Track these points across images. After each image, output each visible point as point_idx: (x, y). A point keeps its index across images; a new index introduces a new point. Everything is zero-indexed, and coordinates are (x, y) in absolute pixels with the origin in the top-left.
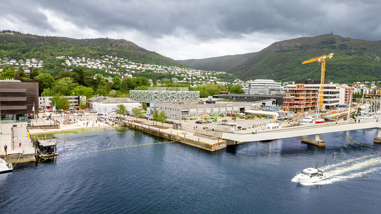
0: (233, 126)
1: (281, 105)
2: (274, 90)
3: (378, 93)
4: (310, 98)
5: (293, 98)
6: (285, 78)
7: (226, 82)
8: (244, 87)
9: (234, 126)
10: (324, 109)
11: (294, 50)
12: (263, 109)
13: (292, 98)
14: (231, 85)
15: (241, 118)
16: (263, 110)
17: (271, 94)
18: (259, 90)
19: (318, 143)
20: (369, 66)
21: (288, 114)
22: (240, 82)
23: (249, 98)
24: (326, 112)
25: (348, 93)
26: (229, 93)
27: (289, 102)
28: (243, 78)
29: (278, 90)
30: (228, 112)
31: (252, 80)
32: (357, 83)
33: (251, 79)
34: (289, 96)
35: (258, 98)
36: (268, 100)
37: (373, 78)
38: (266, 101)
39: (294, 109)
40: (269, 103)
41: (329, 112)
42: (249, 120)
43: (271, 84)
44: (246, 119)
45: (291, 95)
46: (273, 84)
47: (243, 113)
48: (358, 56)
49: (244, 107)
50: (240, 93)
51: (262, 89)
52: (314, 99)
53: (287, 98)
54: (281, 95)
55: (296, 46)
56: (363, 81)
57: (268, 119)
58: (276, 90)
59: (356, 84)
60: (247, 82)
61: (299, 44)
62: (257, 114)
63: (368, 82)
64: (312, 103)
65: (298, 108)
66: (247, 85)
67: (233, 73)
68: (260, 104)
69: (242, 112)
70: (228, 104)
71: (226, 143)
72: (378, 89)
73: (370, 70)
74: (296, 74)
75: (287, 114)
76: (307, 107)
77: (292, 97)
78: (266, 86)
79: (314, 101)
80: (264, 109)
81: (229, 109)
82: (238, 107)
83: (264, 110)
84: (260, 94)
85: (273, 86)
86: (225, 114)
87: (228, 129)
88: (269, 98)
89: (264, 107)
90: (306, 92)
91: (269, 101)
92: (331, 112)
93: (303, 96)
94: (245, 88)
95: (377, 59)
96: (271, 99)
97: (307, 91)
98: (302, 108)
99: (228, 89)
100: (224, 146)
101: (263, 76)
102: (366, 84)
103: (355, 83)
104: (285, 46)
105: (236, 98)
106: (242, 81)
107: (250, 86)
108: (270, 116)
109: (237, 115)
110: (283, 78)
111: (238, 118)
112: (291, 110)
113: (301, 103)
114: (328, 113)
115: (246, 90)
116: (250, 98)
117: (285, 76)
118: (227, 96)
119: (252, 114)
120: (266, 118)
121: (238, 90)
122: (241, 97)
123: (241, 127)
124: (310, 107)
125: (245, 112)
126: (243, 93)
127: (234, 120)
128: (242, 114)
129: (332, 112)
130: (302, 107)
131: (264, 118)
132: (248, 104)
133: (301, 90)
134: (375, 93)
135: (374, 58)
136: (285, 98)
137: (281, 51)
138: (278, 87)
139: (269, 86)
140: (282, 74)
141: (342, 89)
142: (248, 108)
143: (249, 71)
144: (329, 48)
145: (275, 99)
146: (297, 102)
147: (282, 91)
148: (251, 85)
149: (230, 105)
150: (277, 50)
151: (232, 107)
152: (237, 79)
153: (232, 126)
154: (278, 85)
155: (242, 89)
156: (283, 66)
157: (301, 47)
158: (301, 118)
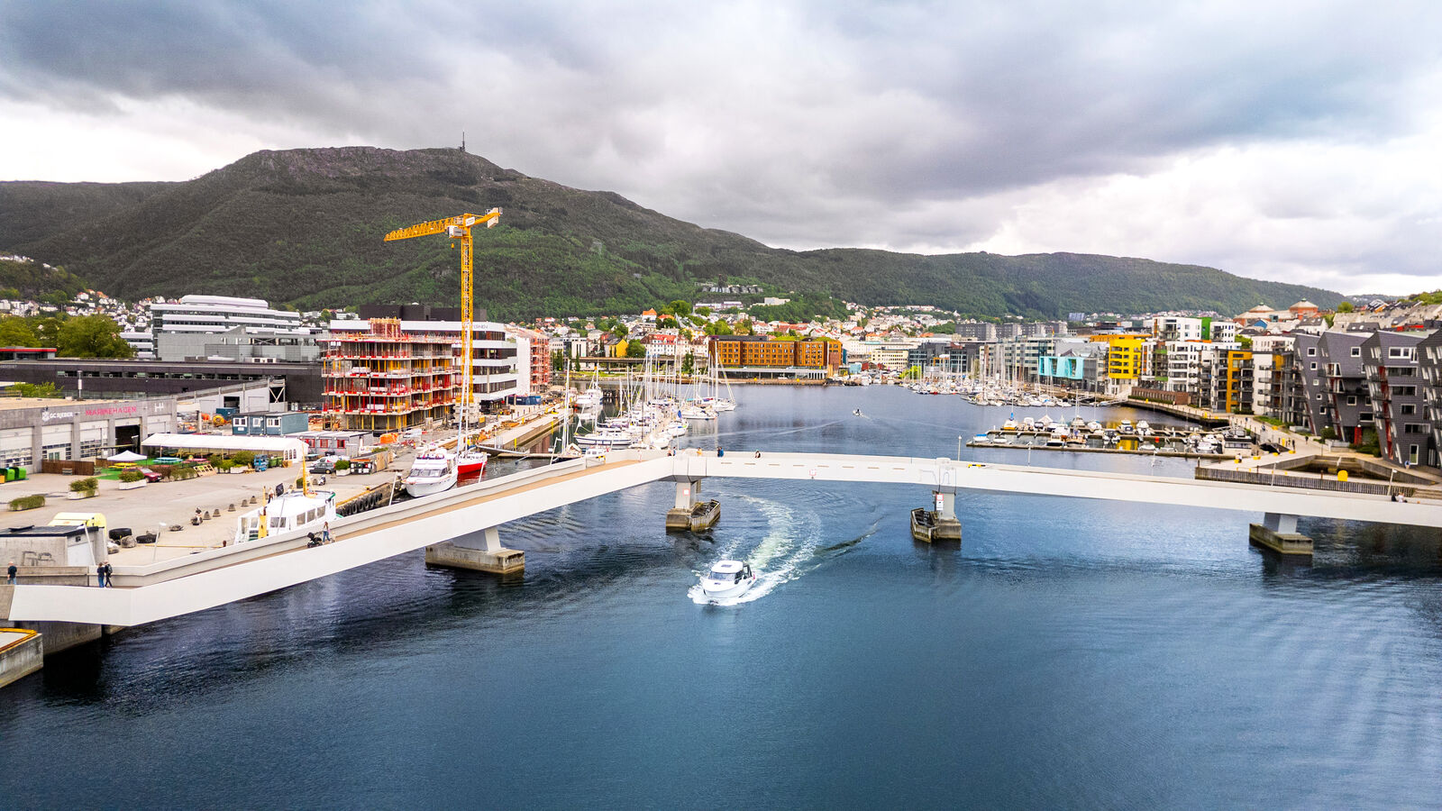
0: (82, 537)
1: (309, 405)
2: (273, 342)
3: (611, 356)
4: (427, 375)
5: (361, 374)
6: (309, 297)
7: (30, 304)
8: (128, 326)
9: (87, 537)
10: (476, 415)
11: (337, 190)
12: (235, 425)
13: (358, 375)
14: (61, 315)
15: (126, 479)
16: (235, 432)
17: (262, 360)
18: (203, 340)
19: (496, 562)
20: (578, 269)
21: (346, 443)
22: (104, 306)
23: (157, 378)
24: (484, 424)
25: (538, 354)
26: (51, 356)
27: (346, 393)
28: (121, 285)
29: (292, 343)
30: (49, 451)
31: (166, 299)
32: (546, 320)
33: (159, 295)
34: (342, 369)
35: (204, 378)
36: (248, 385)
37: (590, 308)
38: (241, 390)
39: (367, 419)
40: (255, 398)
41: (492, 425)
42: (169, 487)
43: (255, 316)
44: (151, 480)
45: (355, 363)
46: (265, 316)
47: (136, 449)
48: (545, 233)
49: (138, 424)
50: (110, 354)
51: (221, 337)
52: (440, 377)
53: (337, 375)
54: (305, 362)
55: (343, 178)
56: (562, 317)
57: (260, 473)
58: (283, 341)
59: (544, 323)
60: (139, 308)
61: (354, 172)
62: (206, 452)
63: (577, 319)
64: (435, 393)
65: (385, 414)
66: (140, 320)
67: (69, 263)
68: (211, 402)
69: (130, 449)
70: (46, 413)
71: (41, 646)
72: (609, 341)
73: (579, 282)
74: (347, 284)
75: (342, 444)
76: (416, 409)
77: (356, 370)
78: (235, 324)
79: (441, 386)
80: (240, 424)
81: (55, 437)
82: (104, 424)
83: (239, 429)
84: (210, 358)
85: (268, 326)
86: (31, 463)
87: (48, 554)
88: (256, 377)
89: (240, 419)
90: (410, 350)
91: (254, 388)
92: (499, 424)
93: (402, 366)
94: (133, 329)
95: (596, 248)
96: (262, 382)
97: (416, 347)
98: (401, 413)
99: (45, 333)
100: (30, 661)
101: (215, 284)
102: (571, 326)
103: (540, 320)
104: (300, 171)
105: (90, 376)
106: (115, 302)
107: (158, 323)
108: (269, 457)
109: (102, 462)
110: (298, 297)
111: (107, 477)
112: (354, 423)
113: (395, 395)
114: (488, 428)
115: (141, 341)
116: (162, 375)
117: (308, 289)
118: (43, 369)
119: (180, 453)
120: (253, 467)
121: (98, 342)
122: (117, 374)
123: (127, 532)
124: (426, 409)
125: (143, 443)
126: (123, 356)
127: (82, 494)
128: (128, 456)
129: (503, 423)
130: (400, 409)
131: (246, 468)
132: (161, 404)
133: (391, 344)
134: (603, 355)
135: (589, 243)
136: (330, 376)
137: (287, 188)
138: (287, 330)
139: (248, 325)
140: (296, 277)
141: (520, 338)
142: (161, 427)
143: (145, 257)
144: (455, 198)
145: (280, 378)
146: (377, 393)
147: (308, 345)
148: (165, 317)
149: (60, 416)
150: (267, 181)
151: (70, 425)
152: (92, 292)
153: (76, 534)
154: (285, 322)
155: (118, 337)
156: (296, 248)
157: (362, 183)
158: (403, 454)
